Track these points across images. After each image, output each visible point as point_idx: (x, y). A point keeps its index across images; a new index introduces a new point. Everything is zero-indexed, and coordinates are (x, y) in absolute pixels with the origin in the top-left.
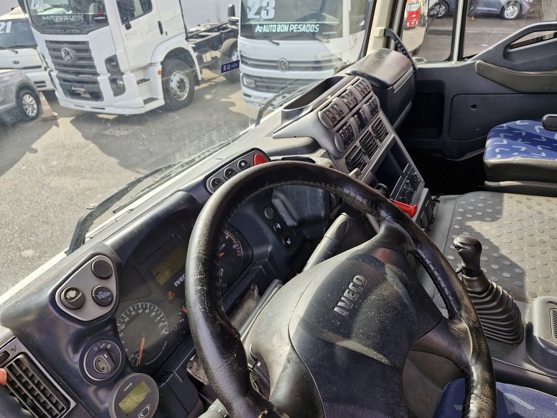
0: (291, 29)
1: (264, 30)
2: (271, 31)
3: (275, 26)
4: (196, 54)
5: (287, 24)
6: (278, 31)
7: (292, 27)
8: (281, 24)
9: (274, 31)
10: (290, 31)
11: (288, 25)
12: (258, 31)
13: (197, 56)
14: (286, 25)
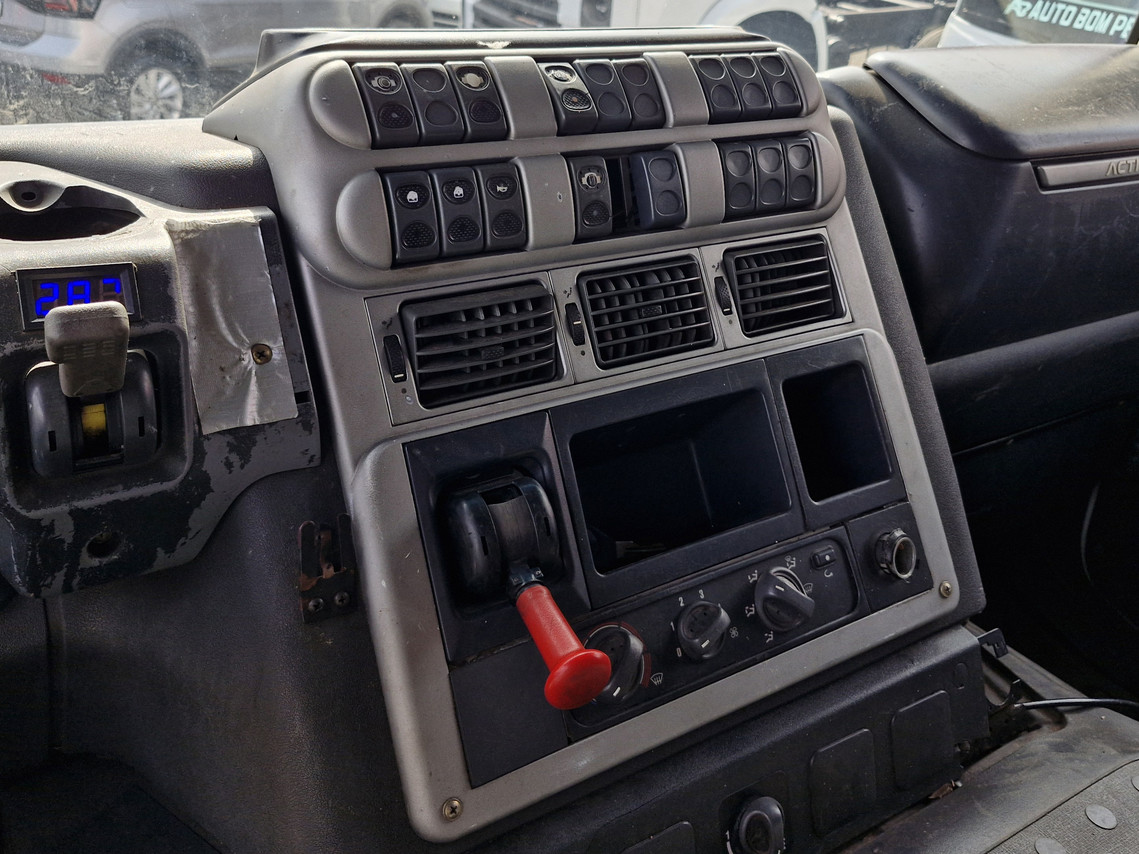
0: (1116, 27)
1: (1034, 14)
2: (1054, 21)
3: (1074, 9)
4: (833, 40)
5: (1109, 12)
6: (1077, 25)
7: (1121, 22)
8: (1092, 9)
9: (1064, 23)
10: (1112, 33)
11: (1111, 16)
12: (1013, 12)
13: (831, 47)
14: (1105, 14)
